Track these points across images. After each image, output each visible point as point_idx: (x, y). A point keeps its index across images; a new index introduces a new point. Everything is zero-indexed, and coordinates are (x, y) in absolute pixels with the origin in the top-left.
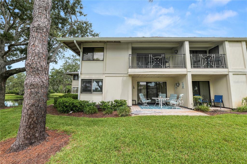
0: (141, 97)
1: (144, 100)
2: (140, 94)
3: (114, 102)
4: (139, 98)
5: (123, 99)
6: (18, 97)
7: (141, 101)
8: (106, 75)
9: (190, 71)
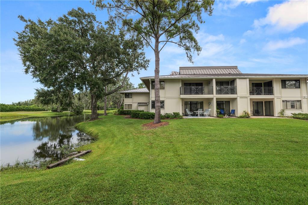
0: (187, 111)
1: (189, 113)
2: (187, 109)
3: (172, 114)
4: (185, 111)
5: (177, 112)
6: (57, 114)
7: (187, 113)
8: (166, 98)
9: (215, 96)
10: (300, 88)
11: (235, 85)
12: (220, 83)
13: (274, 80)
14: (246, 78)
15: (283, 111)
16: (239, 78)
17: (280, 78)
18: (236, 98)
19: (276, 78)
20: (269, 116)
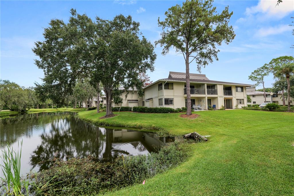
8: (175, 96)
9: (207, 96)
10: (243, 92)
11: (216, 89)
12: (209, 87)
13: (233, 86)
14: (221, 85)
15: (237, 105)
16: (219, 84)
17: (235, 85)
18: (217, 98)
19: (233, 85)
20: (229, 108)
